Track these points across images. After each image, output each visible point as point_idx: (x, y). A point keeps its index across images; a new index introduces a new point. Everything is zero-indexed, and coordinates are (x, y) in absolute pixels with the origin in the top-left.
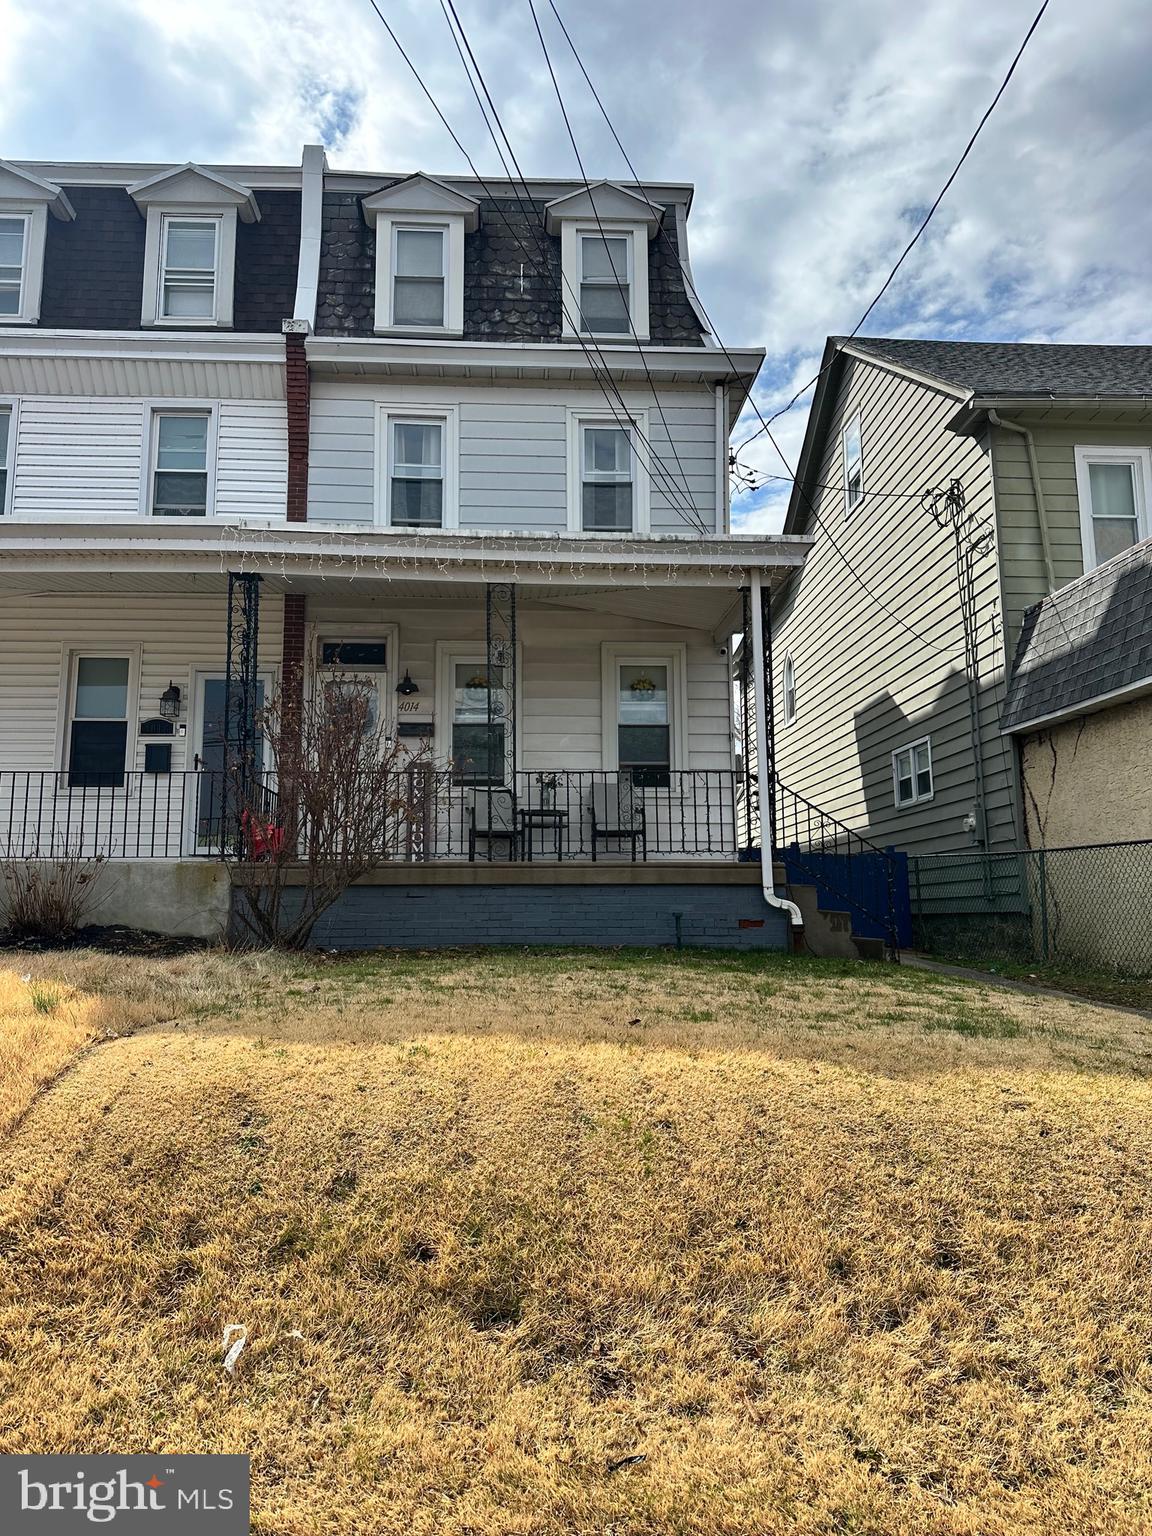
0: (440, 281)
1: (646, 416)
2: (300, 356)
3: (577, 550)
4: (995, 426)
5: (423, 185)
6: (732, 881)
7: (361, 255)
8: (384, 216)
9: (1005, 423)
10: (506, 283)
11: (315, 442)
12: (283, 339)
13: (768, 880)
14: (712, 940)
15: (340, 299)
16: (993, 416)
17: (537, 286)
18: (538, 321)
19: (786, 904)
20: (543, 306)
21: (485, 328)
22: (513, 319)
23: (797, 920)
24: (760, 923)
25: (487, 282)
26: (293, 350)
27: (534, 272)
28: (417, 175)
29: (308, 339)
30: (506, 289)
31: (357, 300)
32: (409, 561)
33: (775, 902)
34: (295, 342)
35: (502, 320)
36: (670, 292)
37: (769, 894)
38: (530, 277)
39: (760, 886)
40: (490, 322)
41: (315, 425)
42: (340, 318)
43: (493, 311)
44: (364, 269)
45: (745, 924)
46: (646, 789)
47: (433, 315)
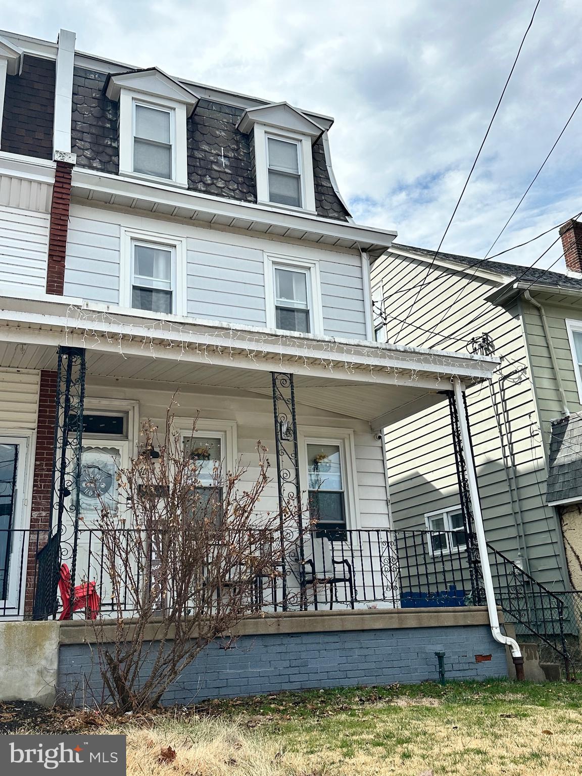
0: (169, 148)
1: (317, 265)
2: (68, 181)
3: (348, 352)
4: (527, 302)
5: (158, 75)
6: (469, 623)
7: (103, 116)
8: (127, 92)
9: (533, 301)
10: (212, 158)
11: (70, 250)
12: (55, 165)
13: (494, 621)
14: (458, 674)
15: (88, 145)
16: (527, 295)
17: (234, 165)
18: (238, 189)
19: (510, 641)
20: (240, 179)
21: (200, 186)
22: (220, 184)
23: (517, 653)
24: (488, 658)
25: (198, 155)
26: (61, 175)
27: (231, 154)
28: (154, 69)
29: (75, 169)
30: (212, 162)
31: (101, 149)
32: (225, 349)
33: (502, 639)
34: (64, 169)
35: (213, 184)
36: (322, 186)
37: (496, 632)
38: (229, 158)
39: (488, 627)
40: (204, 183)
41: (71, 236)
42: (89, 159)
43: (205, 176)
44: (104, 128)
45: (480, 658)
46: (334, 543)
47: (165, 171)
